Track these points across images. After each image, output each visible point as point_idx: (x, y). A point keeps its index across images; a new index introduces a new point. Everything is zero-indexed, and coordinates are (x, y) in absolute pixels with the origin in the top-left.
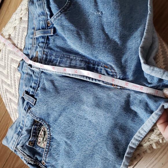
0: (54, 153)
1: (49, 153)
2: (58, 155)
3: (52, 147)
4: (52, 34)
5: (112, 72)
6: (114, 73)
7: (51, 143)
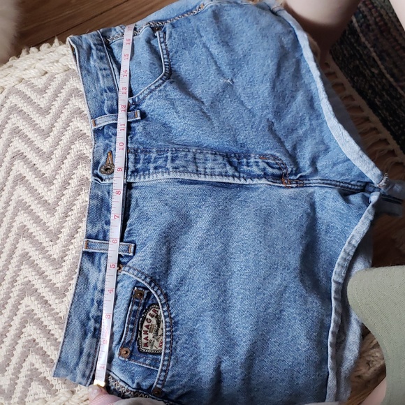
0: (183, 356)
1: (173, 357)
2: (193, 356)
3: (177, 342)
4: (139, 118)
5: (277, 164)
6: (282, 165)
7: (174, 333)
